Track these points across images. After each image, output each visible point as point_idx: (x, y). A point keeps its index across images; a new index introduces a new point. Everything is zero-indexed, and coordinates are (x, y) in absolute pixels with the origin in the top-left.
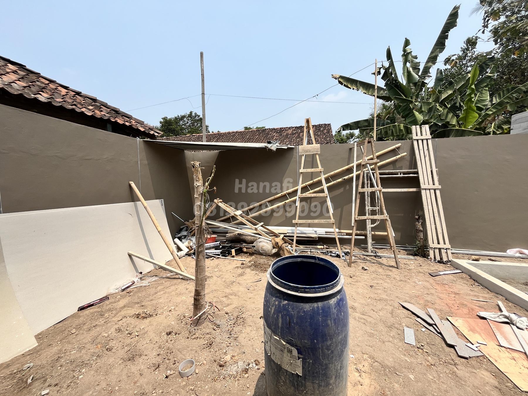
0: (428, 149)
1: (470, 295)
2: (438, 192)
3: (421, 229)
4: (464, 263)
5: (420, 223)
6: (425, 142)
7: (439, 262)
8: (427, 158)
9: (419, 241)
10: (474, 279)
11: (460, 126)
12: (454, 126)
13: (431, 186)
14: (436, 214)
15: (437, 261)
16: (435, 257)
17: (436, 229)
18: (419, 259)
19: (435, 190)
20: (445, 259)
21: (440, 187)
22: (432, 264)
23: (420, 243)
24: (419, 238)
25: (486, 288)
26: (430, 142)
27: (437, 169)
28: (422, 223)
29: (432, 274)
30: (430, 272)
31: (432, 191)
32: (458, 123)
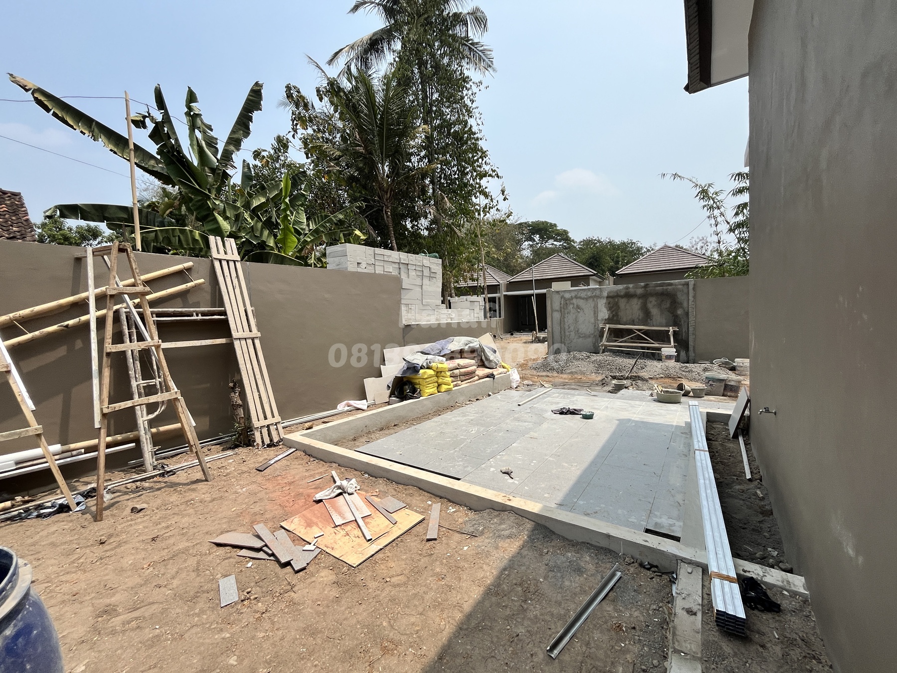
0: (237, 276)
1: (305, 477)
2: (257, 342)
3: (240, 402)
4: (297, 437)
5: (237, 394)
6: (232, 264)
7: (269, 446)
8: (238, 291)
9: (239, 423)
10: (310, 453)
11: (279, 249)
12: (272, 249)
13: (247, 334)
14: (258, 376)
15: (266, 446)
16: (263, 442)
17: (260, 398)
18: (242, 452)
19: (253, 339)
20: (276, 440)
21: (259, 335)
22: (260, 452)
23: (241, 426)
24: (238, 417)
25: (321, 460)
26: (238, 265)
27: (253, 308)
28: (240, 393)
29: (260, 469)
30: (257, 465)
31: (250, 342)
32: (277, 246)
